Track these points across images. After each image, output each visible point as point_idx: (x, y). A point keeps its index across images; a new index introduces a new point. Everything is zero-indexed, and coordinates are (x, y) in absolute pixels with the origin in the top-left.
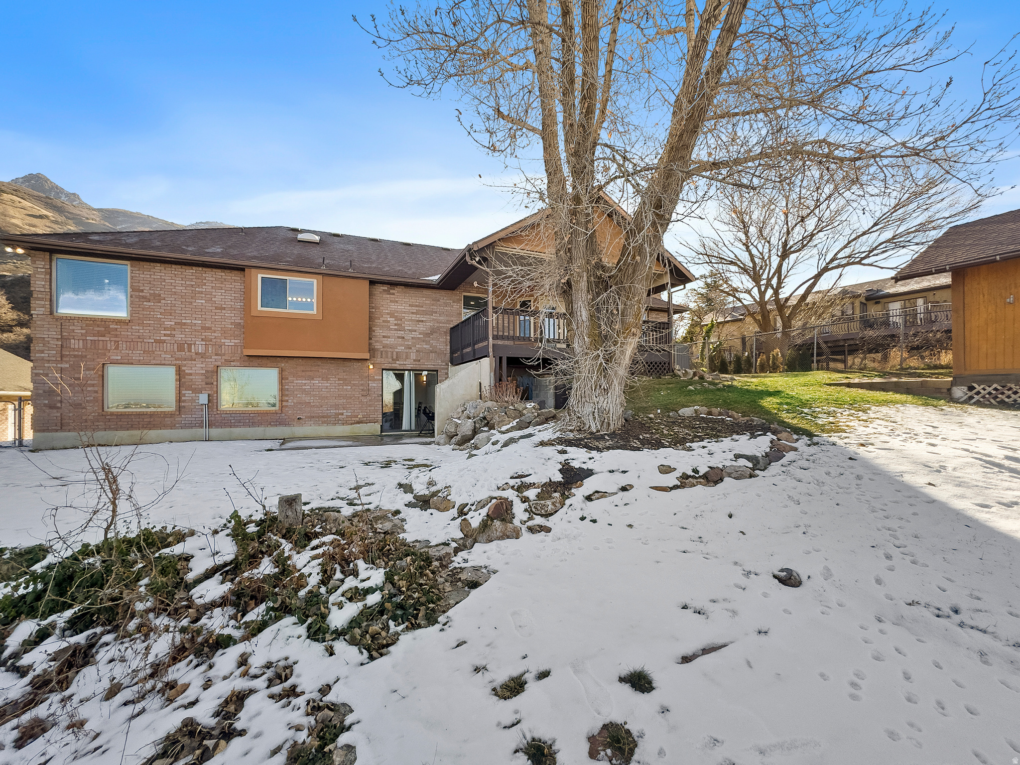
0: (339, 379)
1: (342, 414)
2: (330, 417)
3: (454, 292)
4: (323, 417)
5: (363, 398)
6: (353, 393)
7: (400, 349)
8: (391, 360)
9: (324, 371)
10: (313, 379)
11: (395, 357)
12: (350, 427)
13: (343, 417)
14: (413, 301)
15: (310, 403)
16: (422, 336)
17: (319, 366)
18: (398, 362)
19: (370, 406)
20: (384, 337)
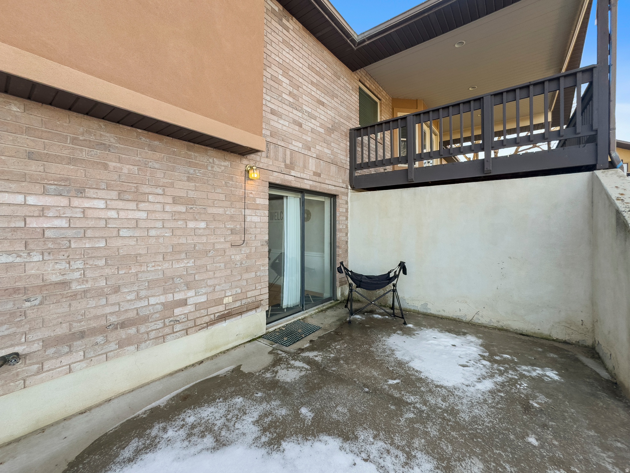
0: (176, 201)
1: (184, 303)
2: (145, 319)
3: (353, 74)
4: (123, 325)
5: (233, 251)
6: (212, 239)
7: (297, 146)
8: (283, 165)
9: (126, 169)
10: (81, 192)
11: (288, 162)
12: (204, 334)
13: (189, 308)
14: (321, 66)
15: (65, 284)
16: (322, 130)
17: (107, 147)
18: (293, 173)
19: (247, 270)
20: (273, 112)
